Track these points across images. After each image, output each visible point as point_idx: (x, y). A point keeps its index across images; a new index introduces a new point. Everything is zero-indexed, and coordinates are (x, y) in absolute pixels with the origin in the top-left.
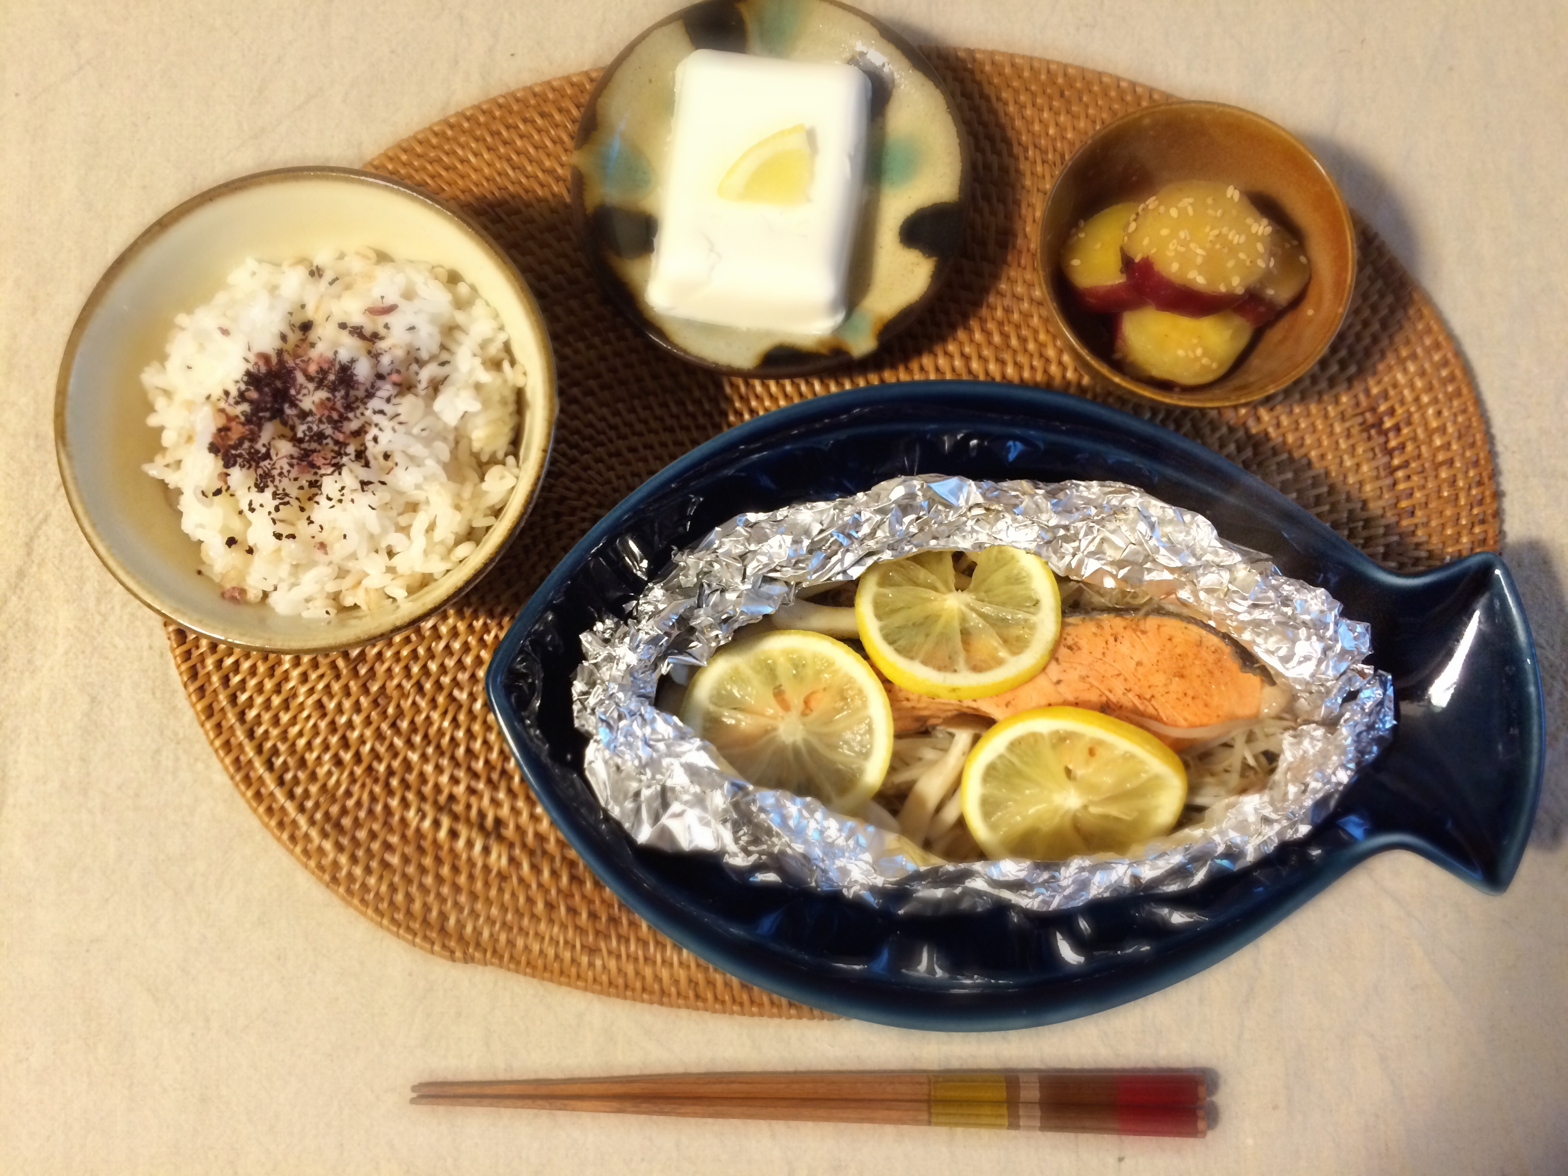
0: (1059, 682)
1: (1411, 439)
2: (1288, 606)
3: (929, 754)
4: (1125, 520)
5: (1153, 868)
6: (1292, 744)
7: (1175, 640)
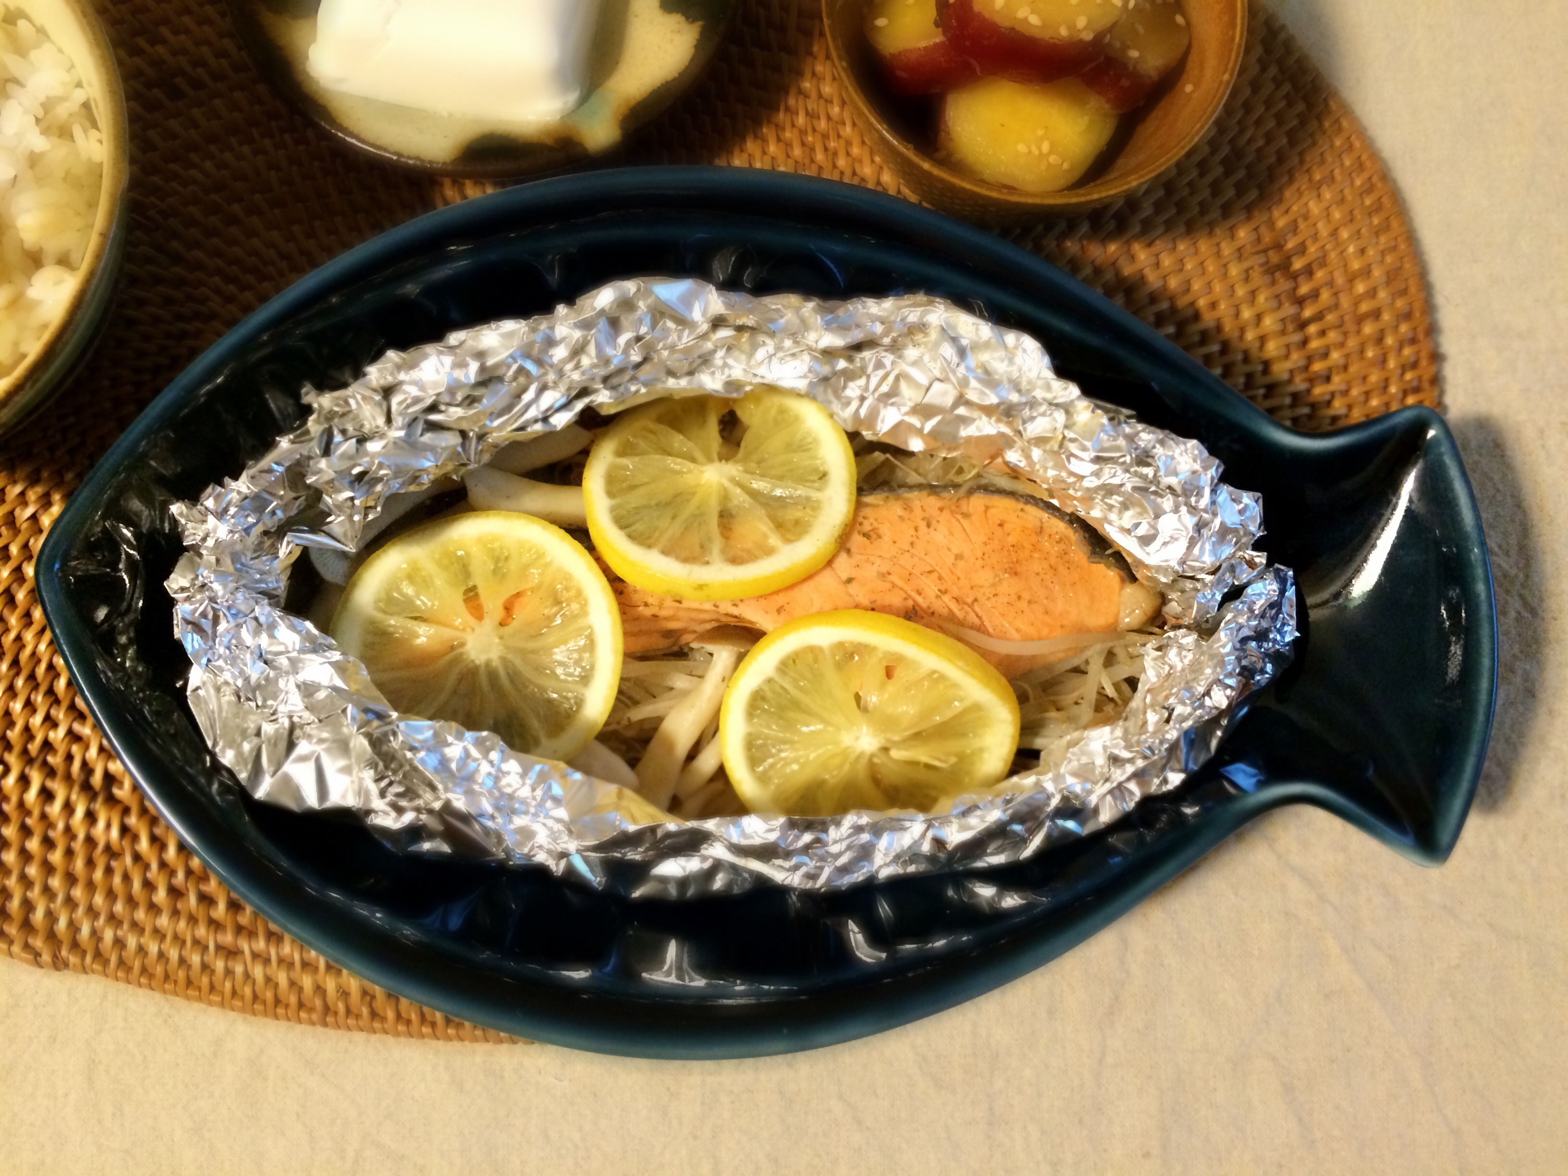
0: (850, 580)
1: (1326, 284)
2: (1148, 465)
3: (680, 682)
4: (925, 344)
5: (963, 828)
6: (1155, 659)
7: (1007, 526)
